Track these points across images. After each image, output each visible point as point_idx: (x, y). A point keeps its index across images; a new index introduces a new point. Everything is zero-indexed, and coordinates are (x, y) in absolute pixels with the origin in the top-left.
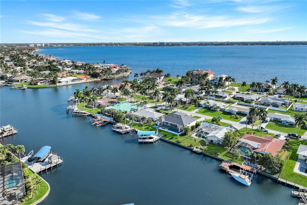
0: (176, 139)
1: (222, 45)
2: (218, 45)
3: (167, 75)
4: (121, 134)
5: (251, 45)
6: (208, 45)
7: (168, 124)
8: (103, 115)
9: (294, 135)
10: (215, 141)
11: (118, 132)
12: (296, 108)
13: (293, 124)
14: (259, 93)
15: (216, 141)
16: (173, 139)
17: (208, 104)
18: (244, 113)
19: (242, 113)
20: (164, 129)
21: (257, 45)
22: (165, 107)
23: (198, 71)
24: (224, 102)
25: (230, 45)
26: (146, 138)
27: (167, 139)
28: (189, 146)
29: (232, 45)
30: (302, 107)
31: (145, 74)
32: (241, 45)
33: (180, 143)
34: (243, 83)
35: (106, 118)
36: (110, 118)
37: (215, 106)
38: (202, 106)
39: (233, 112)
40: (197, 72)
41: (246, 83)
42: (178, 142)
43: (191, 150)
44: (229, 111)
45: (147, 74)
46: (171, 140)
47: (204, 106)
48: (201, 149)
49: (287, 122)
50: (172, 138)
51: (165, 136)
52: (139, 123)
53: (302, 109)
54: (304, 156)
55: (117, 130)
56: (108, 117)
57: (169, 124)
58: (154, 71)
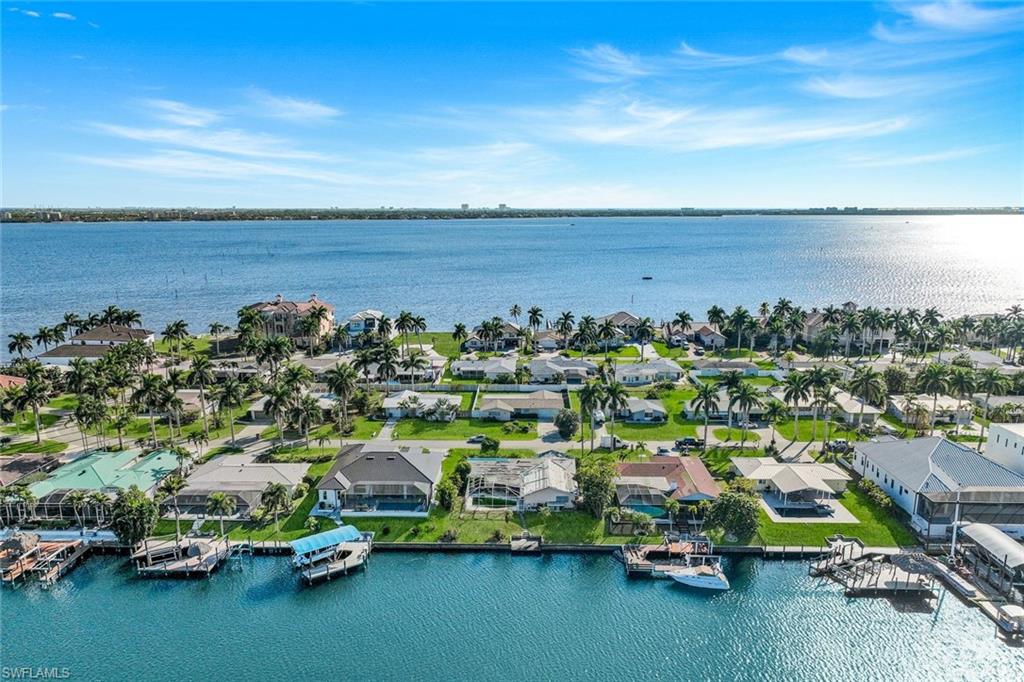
0: (429, 531)
1: (224, 220)
2: (213, 219)
3: (174, 328)
4: (197, 576)
5: (319, 219)
6: (174, 219)
7: (364, 491)
8: (22, 528)
9: (691, 442)
10: (551, 502)
11: (178, 576)
12: (624, 379)
13: (661, 415)
14: (498, 353)
15: (554, 503)
16: (420, 534)
17: (412, 406)
18: (531, 412)
19: (522, 412)
20: (361, 510)
21: (337, 218)
22: (268, 443)
23: (276, 304)
24: (437, 391)
25: (253, 219)
26: (325, 560)
27: (400, 541)
28: (489, 541)
29: (259, 219)
30: (636, 374)
31: (58, 333)
32: (289, 219)
33: (453, 539)
34: (458, 327)
35: (58, 537)
36: (78, 533)
37: (445, 406)
38: (391, 415)
39: (499, 414)
40: (275, 308)
41: (464, 327)
42: (448, 537)
43: (506, 551)
44: (487, 415)
45: (67, 334)
46: (416, 541)
47: (398, 414)
48: (529, 538)
49: (647, 415)
50: (416, 533)
51: (386, 532)
52: (241, 517)
53: (637, 379)
54: (760, 481)
55: (168, 568)
56: (60, 529)
57: (367, 489)
58: (92, 319)
